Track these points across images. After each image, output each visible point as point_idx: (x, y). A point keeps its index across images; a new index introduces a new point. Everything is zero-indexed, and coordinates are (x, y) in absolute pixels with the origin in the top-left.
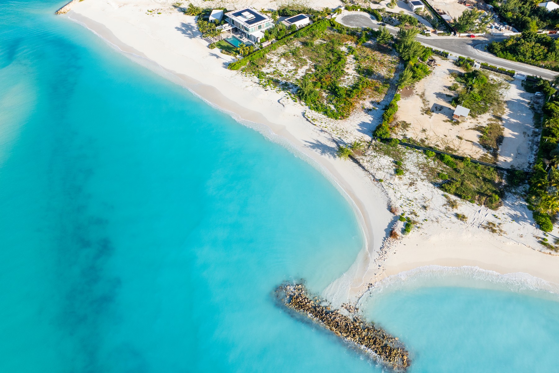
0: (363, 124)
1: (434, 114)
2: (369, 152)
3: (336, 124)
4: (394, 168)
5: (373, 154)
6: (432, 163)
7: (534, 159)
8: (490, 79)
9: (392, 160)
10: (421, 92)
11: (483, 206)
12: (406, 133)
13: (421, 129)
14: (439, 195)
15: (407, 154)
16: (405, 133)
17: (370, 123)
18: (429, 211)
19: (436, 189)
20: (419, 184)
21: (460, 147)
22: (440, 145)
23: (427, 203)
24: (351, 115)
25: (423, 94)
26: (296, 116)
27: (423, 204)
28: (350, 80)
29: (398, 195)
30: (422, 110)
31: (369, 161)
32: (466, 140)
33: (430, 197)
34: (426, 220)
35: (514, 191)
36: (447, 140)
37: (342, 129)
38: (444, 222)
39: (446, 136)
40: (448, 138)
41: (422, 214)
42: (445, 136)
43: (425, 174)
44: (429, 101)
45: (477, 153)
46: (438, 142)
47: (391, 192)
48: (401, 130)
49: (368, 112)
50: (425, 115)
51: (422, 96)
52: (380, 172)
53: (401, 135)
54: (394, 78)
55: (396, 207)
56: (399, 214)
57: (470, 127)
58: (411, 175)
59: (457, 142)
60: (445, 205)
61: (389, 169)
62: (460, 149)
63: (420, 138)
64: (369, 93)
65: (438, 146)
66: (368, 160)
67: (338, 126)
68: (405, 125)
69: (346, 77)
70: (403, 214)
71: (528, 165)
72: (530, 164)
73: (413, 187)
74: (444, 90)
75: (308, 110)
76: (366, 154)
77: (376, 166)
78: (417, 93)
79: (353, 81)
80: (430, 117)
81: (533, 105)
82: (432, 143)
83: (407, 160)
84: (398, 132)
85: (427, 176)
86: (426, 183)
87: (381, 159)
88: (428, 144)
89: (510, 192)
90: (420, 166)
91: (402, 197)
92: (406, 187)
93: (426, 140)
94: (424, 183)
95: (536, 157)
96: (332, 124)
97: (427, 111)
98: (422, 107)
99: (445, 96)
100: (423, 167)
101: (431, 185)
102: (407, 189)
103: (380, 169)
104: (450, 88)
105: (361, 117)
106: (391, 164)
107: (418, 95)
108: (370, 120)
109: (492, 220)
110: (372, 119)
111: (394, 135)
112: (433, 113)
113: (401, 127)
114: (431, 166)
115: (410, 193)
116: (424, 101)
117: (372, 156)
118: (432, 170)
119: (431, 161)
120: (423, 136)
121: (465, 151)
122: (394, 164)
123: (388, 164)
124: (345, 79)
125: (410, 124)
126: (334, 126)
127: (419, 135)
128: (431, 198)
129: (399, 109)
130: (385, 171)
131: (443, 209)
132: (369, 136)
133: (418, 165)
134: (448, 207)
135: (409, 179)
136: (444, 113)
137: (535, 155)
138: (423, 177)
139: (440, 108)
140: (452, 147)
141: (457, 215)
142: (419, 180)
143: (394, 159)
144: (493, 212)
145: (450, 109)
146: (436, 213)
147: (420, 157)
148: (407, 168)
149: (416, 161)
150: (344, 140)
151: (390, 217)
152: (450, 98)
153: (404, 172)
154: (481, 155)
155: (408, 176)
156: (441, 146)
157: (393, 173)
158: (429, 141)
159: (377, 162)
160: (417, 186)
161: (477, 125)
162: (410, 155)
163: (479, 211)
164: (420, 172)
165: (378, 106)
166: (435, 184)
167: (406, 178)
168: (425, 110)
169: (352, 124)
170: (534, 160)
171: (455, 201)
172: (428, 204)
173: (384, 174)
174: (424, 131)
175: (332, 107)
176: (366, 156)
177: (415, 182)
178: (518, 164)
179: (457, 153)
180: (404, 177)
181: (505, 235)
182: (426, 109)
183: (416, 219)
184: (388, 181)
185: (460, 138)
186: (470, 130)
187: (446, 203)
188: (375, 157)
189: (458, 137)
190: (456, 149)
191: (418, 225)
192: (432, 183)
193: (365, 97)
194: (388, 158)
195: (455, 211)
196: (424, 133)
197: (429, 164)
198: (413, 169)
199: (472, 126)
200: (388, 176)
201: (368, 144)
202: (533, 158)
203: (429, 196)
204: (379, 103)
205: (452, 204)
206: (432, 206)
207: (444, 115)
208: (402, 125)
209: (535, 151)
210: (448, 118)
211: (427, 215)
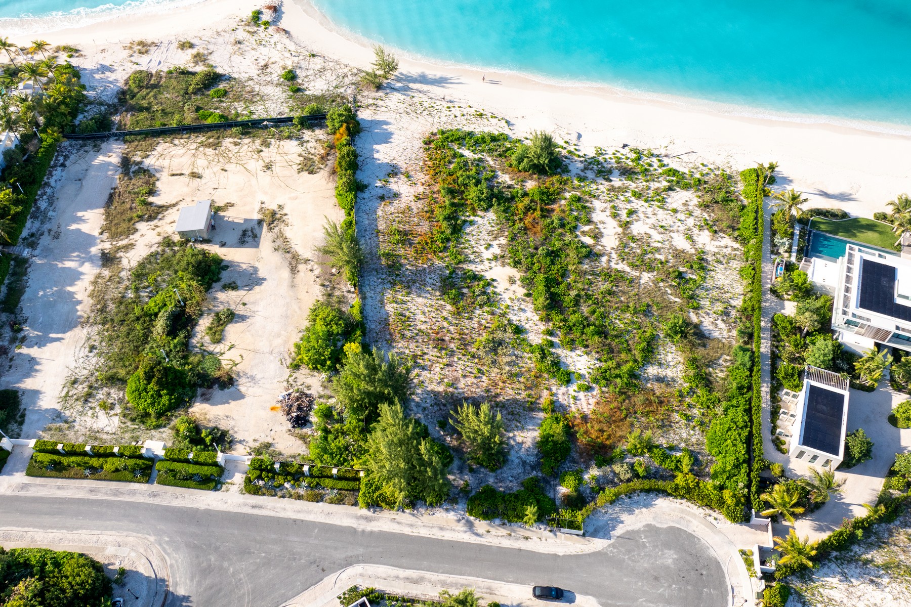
0: (386, 138)
1: (256, 216)
2: (349, 91)
3: (436, 121)
4: (300, 81)
5: (342, 90)
6: (239, 110)
7: (52, 176)
8: (118, 409)
9: (307, 93)
10: (301, 274)
11: (154, 72)
12: (299, 150)
13: (274, 168)
14: (221, 64)
15: (287, 110)
16: (303, 148)
17: (375, 147)
18: (232, 40)
19: (226, 73)
20: (254, 72)
21: (194, 155)
22: (232, 147)
23: (237, 48)
24: (421, 150)
25: (294, 270)
26: (520, 117)
27: (242, 46)
28: (482, 242)
29: (279, 46)
30: (285, 218)
31: (343, 77)
32: (183, 174)
33: (234, 58)
34: (233, 30)
35: (103, 108)
36: (219, 162)
37: (419, 116)
38: (207, 35)
39: (222, 170)
40: (217, 168)
41: (241, 34)
42: (226, 171)
43: (248, 89)
44: (276, 250)
45: (162, 155)
46: (236, 151)
47: (292, 47)
48: (313, 151)
49: (392, 169)
50: (275, 208)
51: (295, 262)
52: (319, 67)
53: (308, 141)
54: (382, 293)
55: (278, 34)
56: (271, 29)
57: (175, 209)
58: (269, 79)
59: (201, 164)
60: (211, 53)
61: (306, 77)
62: (193, 151)
63: (272, 147)
64: (416, 219)
65: (236, 144)
66: (346, 78)
67: (430, 119)
68: (308, 166)
69: (496, 250)
70: (266, 28)
71: (67, 163)
72: (63, 165)
73: (263, 63)
74: (244, 304)
75: (506, 131)
76: (353, 86)
77: (328, 73)
78: (309, 267)
79: (473, 243)
80: (263, 206)
81: (13, 340)
82: (247, 146)
83: (282, 100)
84: (316, 145)
85: (244, 87)
86: (244, 77)
87: (325, 87)
88: (253, 142)
89: (109, 105)
90: (258, 98)
91: (273, 46)
92: (271, 60)
93: (260, 148)
94: (247, 75)
95: (48, 179)
96: (444, 119)
97: (273, 218)
98: (286, 228)
99: (239, 283)
100: (253, 97)
101: (234, 76)
102: (269, 58)
103: (321, 72)
104: (232, 317)
105: (400, 154)
106: (306, 85)
107: (307, 261)
108: (378, 152)
109: (141, 58)
110: (376, 156)
111: (321, 137)
112: (259, 217)
113: (315, 158)
114: (241, 103)
115: (264, 54)
116: (284, 247)
117: (342, 87)
118: (238, 98)
119: (242, 111)
120: (267, 154)
121: (183, 151)
122: (302, 87)
123: (312, 84)
124: (495, 243)
125: (299, 172)
126: (437, 117)
127: (275, 154)
128: (232, 58)
129: (334, 200)
130: (312, 72)
131: (211, 47)
132: (365, 120)
133: (263, 98)
134: (206, 52)
135: (271, 73)
136: (233, 225)
137: (47, 184)
138: (251, 83)
139: (247, 239)
140: (210, 151)
141: (192, 46)
142: (256, 77)
143: (306, 95)
144: (139, 68)
145: (223, 245)
146: (220, 40)
147: (262, 111)
148: (279, 88)
149: (268, 104)
150: (404, 97)
151: (283, 24)
152: (228, 281)
153: (282, 80)
154: (153, 153)
155: (273, 76)
156: (229, 145)
157: (298, 72)
158: (254, 147)
159: (331, 80)
160: (256, 67)
161: (160, 219)
162: (281, 111)
163: (160, 63)
164: (257, 89)
165: (381, 192)
166: (230, 79)
167: (276, 72)
168: (279, 219)
169: (409, 132)
170: (54, 172)
171: (196, 63)
172: (234, 47)
173: (311, 66)
174: (268, 167)
175: (467, 153)
176: (353, 84)
177: (260, 71)
178: (86, 159)
179: (199, 141)
180: (279, 72)
181: (124, 45)
182: (277, 226)
183: (247, 28)
184: (301, 58)
185: (195, 175)
186: (174, 202)
187: (209, 57)
188: (336, 87)
189: (198, 177)
190: (201, 149)
191: (243, 23)
192: (235, 79)
193: (420, 204)
194: (315, 93)
195: (194, 51)
196: (267, 160)
197: (244, 106)
198: (269, 90)
199: (171, 215)
200: (304, 64)
201: (359, 104)
202: (54, 178)
203: (236, 59)
204: (382, 198)
205: (199, 58)
206: (229, 47)
207: (233, 223)
208: (314, 162)
209: (45, 193)
210: (224, 216)
211: (233, 36)
